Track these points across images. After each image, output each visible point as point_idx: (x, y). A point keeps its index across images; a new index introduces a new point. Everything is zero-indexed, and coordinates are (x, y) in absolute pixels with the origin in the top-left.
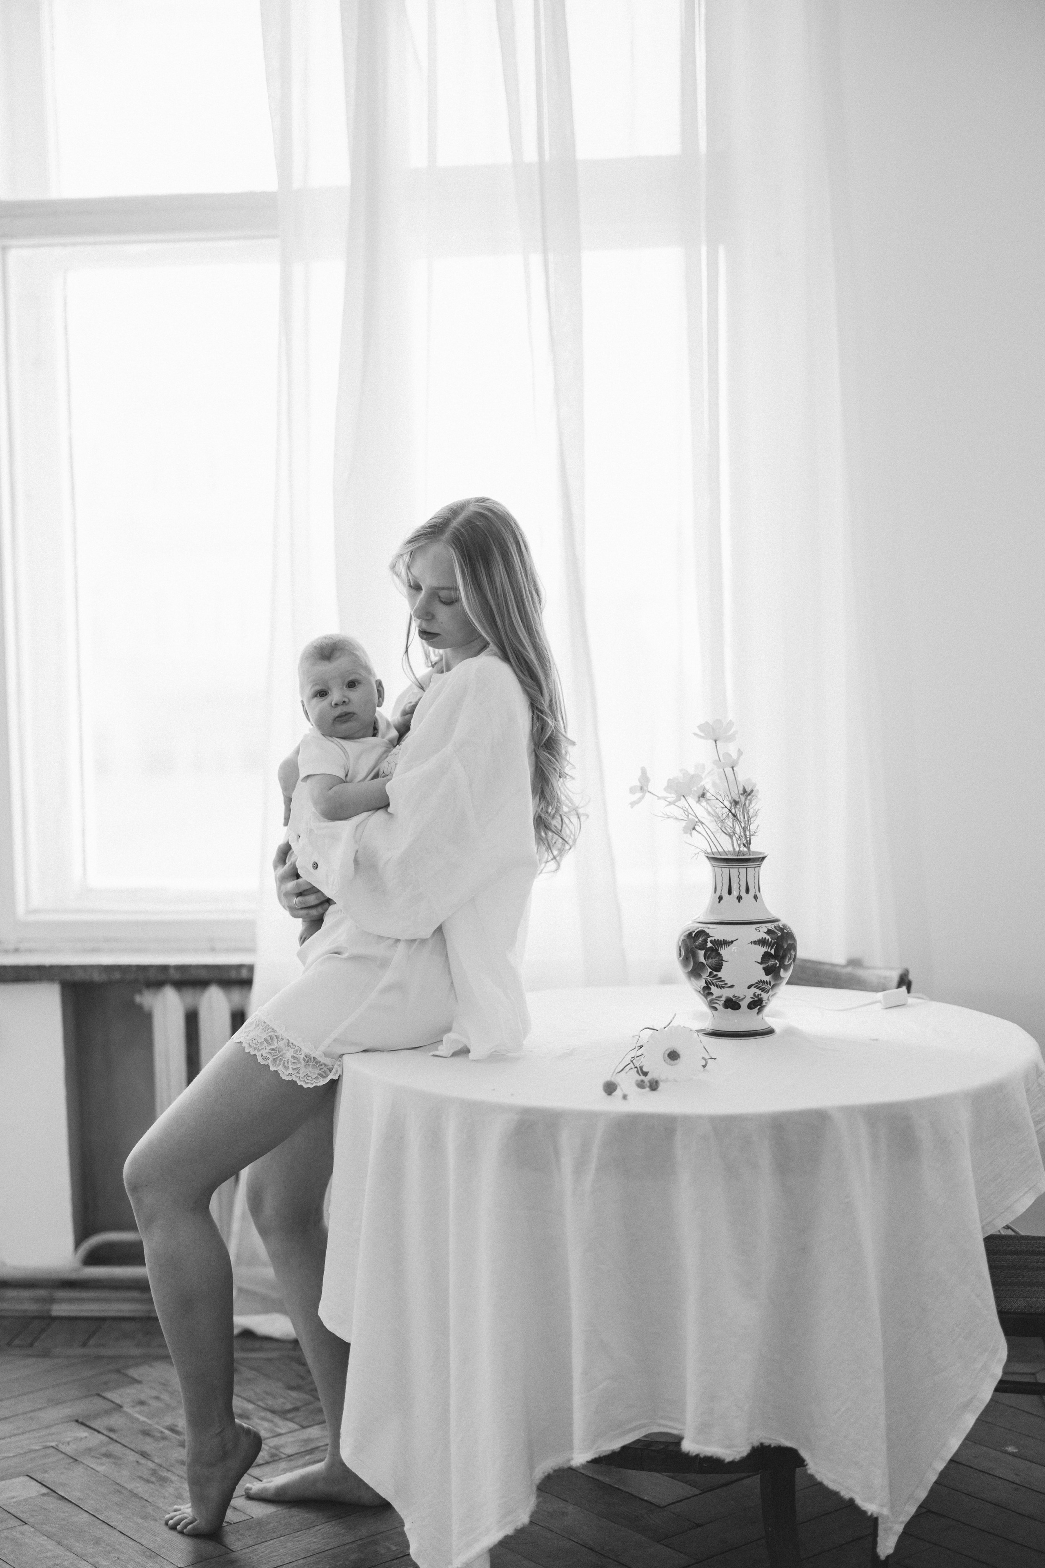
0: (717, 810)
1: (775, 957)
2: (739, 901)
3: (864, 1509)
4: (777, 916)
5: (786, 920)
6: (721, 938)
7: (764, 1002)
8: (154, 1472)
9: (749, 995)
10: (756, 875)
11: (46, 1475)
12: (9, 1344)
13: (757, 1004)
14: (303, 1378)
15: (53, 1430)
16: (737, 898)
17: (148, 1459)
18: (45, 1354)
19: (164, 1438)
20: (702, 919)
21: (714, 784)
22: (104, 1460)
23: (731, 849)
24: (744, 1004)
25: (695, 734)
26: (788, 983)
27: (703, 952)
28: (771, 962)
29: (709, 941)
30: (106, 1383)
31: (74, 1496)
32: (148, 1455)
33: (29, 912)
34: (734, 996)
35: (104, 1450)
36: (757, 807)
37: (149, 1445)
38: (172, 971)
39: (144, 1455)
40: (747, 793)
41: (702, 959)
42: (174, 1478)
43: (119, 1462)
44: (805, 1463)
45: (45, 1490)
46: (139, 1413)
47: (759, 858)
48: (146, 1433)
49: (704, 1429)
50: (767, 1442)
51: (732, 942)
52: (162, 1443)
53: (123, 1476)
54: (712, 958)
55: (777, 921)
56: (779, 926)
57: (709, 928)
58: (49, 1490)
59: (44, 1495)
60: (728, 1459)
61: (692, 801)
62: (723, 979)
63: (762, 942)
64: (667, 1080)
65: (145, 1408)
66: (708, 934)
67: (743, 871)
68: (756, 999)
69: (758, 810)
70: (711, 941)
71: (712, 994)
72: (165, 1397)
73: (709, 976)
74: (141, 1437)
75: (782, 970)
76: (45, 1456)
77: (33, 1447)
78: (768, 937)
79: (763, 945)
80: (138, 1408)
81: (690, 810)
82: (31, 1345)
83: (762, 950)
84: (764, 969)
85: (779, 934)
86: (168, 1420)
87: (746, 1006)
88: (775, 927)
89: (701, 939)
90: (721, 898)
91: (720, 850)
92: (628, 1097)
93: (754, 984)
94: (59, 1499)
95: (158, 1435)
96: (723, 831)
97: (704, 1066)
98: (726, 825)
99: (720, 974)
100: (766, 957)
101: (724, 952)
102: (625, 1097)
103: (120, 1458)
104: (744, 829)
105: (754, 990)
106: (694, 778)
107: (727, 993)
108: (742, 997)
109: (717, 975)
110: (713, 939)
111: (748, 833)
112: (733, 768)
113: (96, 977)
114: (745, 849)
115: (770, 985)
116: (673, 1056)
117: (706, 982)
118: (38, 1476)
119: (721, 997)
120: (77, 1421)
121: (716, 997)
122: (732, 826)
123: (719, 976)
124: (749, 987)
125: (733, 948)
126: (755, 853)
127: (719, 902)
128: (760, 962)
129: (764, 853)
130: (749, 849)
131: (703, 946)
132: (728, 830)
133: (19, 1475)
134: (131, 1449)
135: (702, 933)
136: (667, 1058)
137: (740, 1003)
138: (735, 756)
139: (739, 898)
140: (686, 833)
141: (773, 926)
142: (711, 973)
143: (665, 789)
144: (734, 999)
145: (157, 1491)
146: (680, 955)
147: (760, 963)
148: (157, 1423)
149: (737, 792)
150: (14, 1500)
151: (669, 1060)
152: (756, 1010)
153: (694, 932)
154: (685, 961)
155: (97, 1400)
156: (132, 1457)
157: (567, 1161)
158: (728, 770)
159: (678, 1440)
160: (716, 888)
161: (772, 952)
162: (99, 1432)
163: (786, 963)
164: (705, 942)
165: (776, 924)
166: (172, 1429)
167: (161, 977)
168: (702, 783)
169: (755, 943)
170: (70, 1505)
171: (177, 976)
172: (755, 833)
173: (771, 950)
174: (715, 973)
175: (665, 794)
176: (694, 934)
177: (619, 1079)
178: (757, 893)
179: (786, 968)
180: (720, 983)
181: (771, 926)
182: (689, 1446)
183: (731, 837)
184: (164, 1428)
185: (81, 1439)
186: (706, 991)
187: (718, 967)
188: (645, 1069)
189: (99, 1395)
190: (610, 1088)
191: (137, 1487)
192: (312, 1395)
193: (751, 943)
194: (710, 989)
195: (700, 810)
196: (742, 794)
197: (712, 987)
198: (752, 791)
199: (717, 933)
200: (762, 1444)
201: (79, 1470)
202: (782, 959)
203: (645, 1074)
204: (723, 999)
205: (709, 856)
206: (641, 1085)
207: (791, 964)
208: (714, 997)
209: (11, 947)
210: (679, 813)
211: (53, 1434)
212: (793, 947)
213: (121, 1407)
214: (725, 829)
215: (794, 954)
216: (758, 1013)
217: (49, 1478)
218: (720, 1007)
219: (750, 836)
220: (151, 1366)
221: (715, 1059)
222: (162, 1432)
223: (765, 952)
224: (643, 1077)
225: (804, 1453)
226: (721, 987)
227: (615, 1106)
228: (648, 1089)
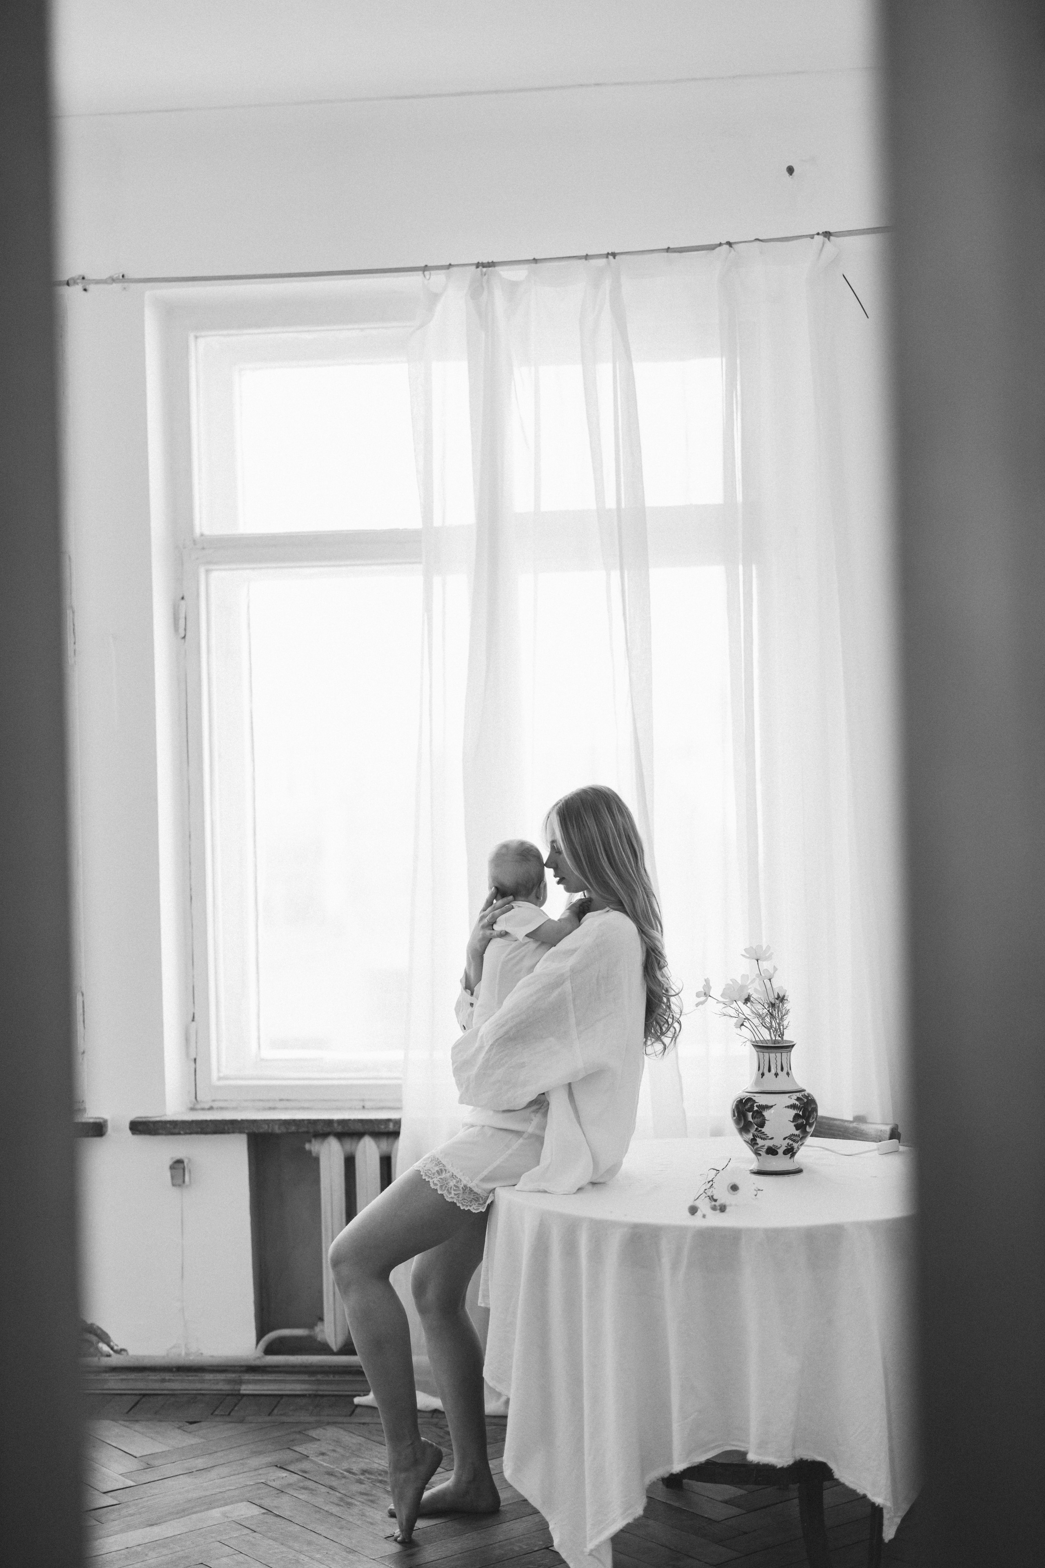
0: (759, 1011)
1: (802, 1117)
2: (776, 1077)
3: (873, 1501)
4: (804, 1087)
5: (809, 1091)
6: (764, 1104)
7: (795, 1150)
8: (341, 1499)
9: (783, 1145)
10: (788, 1058)
11: (263, 1501)
12: (212, 1414)
13: (790, 1151)
14: (442, 1437)
15: (260, 1472)
16: (775, 1074)
17: (336, 1491)
18: (242, 1421)
19: (345, 1477)
20: (749, 1090)
21: (756, 990)
22: (303, 1491)
23: (769, 1038)
24: (780, 1151)
25: (742, 955)
26: (811, 1136)
27: (751, 1113)
28: (800, 1121)
29: (755, 1106)
30: (293, 1441)
31: (287, 1514)
32: (335, 1488)
33: (220, 1079)
34: (774, 1146)
35: (301, 1484)
36: (788, 1008)
37: (334, 1483)
38: (336, 1125)
39: (332, 1488)
40: (782, 999)
41: (750, 1119)
42: (356, 1503)
43: (314, 1492)
44: (832, 1471)
45: (264, 1511)
46: (323, 1460)
47: (790, 1046)
48: (331, 1474)
49: (762, 1445)
50: (805, 1457)
51: (772, 1106)
52: (343, 1481)
53: (319, 1501)
54: (757, 1118)
55: (804, 1090)
56: (805, 1095)
57: (755, 1096)
58: (267, 1511)
59: (264, 1514)
60: (779, 1466)
61: (740, 1003)
62: (765, 1133)
63: (793, 1107)
64: (731, 1205)
65: (325, 1457)
66: (755, 1101)
67: (779, 1055)
68: (789, 1147)
69: (789, 1010)
70: (757, 1106)
71: (758, 1144)
72: (339, 1450)
73: (755, 1131)
74: (326, 1476)
75: (807, 1126)
76: (258, 1489)
77: (248, 1483)
78: (797, 1103)
79: (794, 1109)
80: (321, 1457)
81: (740, 1011)
82: (229, 1414)
83: (793, 1112)
84: (795, 1126)
85: (805, 1100)
86: (345, 1465)
87: (782, 1152)
88: (802, 1095)
89: (749, 1104)
90: (763, 1075)
91: (762, 1039)
92: (707, 1216)
93: (787, 1137)
94: (276, 1516)
95: (340, 1475)
96: (763, 1025)
97: (756, 1195)
98: (766, 1021)
99: (763, 1130)
100: (796, 1117)
101: (766, 1113)
102: (704, 1216)
103: (313, 1490)
104: (779, 1024)
105: (787, 1141)
106: (743, 987)
107: (768, 1143)
108: (779, 1146)
109: (761, 1130)
110: (758, 1104)
111: (781, 1027)
112: (770, 980)
113: (277, 1130)
114: (780, 1039)
115: (799, 1137)
116: (734, 1188)
117: (753, 1136)
118: (257, 1502)
119: (764, 1146)
120: (276, 1466)
121: (761, 1146)
122: (769, 1022)
123: (763, 1131)
124: (785, 1139)
125: (772, 1111)
126: (787, 1041)
127: (762, 1077)
128: (792, 1120)
129: (793, 1042)
130: (782, 1038)
131: (751, 1109)
132: (767, 1024)
133: (242, 1501)
134: (321, 1484)
135: (749, 1100)
136: (730, 1189)
137: (778, 1150)
138: (772, 972)
139: (776, 1075)
140: (736, 1028)
141: (801, 1095)
142: (757, 1129)
143: (722, 996)
144: (773, 1147)
145: (347, 1511)
146: (734, 1116)
147: (793, 1122)
148: (337, 1467)
149: (773, 997)
150: (244, 1517)
151: (731, 1191)
152: (789, 1155)
153: (744, 1099)
154: (738, 1122)
155: (288, 1451)
156: (324, 1490)
157: (666, 1261)
158: (767, 982)
159: (744, 1454)
160: (759, 1067)
161: (801, 1113)
162: (295, 1473)
163: (810, 1122)
164: (752, 1106)
165: (803, 1093)
166: (349, 1471)
167: (327, 1130)
168: (749, 991)
169: (788, 1107)
170: (285, 1520)
171: (339, 1129)
172: (787, 1027)
173: (800, 1112)
174: (760, 1129)
175: (721, 999)
176: (744, 1100)
177: (698, 1203)
178: (789, 1071)
179: (811, 1125)
180: (763, 1136)
181: (799, 1095)
182: (753, 1457)
183: (769, 1030)
184: (342, 1470)
185: (283, 1478)
186: (753, 1143)
187: (762, 1124)
188: (715, 1197)
189: (288, 1448)
190: (693, 1210)
191: (331, 1509)
192: (450, 1449)
193: (786, 1107)
194: (756, 1140)
195: (746, 1010)
196: (776, 998)
197: (758, 1139)
198: (784, 996)
199: (761, 1100)
200: (801, 1459)
201: (285, 1499)
202: (807, 1119)
203: (715, 1201)
204: (766, 1147)
205: (754, 1044)
206: (714, 1208)
207: (814, 1122)
208: (759, 1146)
209: (207, 1106)
210: (732, 1012)
211: (260, 1475)
212: (815, 1110)
213: (308, 1457)
214: (765, 1023)
215: (816, 1115)
216: (790, 1158)
217: (266, 1503)
218: (763, 1153)
219: (783, 1029)
220: (324, 1429)
221: (762, 1190)
222: (341, 1473)
223: (796, 1114)
224: (713, 1203)
225: (832, 1465)
226: (764, 1139)
227: (697, 1222)
228: (718, 1211)
